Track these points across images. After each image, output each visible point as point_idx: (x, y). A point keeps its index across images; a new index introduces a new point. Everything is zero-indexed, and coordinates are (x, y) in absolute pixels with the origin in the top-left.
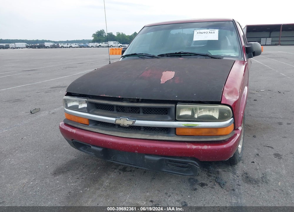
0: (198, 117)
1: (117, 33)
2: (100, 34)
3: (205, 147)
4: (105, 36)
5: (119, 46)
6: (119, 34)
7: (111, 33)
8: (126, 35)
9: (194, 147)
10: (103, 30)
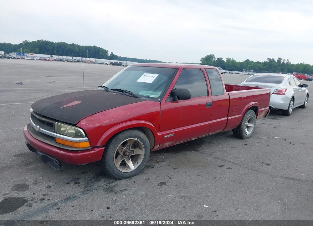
0: (67, 133)
1: (227, 59)
2: (209, 58)
3: (62, 152)
4: (214, 60)
5: (222, 72)
6: (229, 60)
7: (221, 58)
8: (237, 61)
9: (57, 150)
10: (213, 55)
